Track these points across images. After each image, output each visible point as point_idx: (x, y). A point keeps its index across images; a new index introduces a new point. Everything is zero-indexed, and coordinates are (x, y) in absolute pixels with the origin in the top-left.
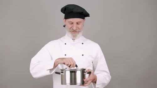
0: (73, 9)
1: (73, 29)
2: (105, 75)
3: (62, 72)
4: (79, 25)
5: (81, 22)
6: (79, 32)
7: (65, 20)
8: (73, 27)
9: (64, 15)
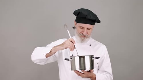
0: (87, 15)
1: (83, 34)
2: (107, 76)
3: (71, 59)
4: (89, 30)
5: (92, 28)
6: (87, 37)
7: (75, 22)
8: (83, 32)
9: (76, 17)
